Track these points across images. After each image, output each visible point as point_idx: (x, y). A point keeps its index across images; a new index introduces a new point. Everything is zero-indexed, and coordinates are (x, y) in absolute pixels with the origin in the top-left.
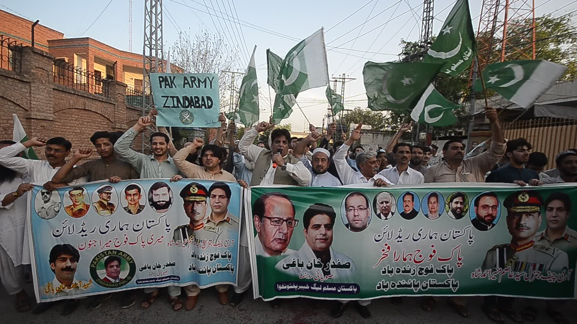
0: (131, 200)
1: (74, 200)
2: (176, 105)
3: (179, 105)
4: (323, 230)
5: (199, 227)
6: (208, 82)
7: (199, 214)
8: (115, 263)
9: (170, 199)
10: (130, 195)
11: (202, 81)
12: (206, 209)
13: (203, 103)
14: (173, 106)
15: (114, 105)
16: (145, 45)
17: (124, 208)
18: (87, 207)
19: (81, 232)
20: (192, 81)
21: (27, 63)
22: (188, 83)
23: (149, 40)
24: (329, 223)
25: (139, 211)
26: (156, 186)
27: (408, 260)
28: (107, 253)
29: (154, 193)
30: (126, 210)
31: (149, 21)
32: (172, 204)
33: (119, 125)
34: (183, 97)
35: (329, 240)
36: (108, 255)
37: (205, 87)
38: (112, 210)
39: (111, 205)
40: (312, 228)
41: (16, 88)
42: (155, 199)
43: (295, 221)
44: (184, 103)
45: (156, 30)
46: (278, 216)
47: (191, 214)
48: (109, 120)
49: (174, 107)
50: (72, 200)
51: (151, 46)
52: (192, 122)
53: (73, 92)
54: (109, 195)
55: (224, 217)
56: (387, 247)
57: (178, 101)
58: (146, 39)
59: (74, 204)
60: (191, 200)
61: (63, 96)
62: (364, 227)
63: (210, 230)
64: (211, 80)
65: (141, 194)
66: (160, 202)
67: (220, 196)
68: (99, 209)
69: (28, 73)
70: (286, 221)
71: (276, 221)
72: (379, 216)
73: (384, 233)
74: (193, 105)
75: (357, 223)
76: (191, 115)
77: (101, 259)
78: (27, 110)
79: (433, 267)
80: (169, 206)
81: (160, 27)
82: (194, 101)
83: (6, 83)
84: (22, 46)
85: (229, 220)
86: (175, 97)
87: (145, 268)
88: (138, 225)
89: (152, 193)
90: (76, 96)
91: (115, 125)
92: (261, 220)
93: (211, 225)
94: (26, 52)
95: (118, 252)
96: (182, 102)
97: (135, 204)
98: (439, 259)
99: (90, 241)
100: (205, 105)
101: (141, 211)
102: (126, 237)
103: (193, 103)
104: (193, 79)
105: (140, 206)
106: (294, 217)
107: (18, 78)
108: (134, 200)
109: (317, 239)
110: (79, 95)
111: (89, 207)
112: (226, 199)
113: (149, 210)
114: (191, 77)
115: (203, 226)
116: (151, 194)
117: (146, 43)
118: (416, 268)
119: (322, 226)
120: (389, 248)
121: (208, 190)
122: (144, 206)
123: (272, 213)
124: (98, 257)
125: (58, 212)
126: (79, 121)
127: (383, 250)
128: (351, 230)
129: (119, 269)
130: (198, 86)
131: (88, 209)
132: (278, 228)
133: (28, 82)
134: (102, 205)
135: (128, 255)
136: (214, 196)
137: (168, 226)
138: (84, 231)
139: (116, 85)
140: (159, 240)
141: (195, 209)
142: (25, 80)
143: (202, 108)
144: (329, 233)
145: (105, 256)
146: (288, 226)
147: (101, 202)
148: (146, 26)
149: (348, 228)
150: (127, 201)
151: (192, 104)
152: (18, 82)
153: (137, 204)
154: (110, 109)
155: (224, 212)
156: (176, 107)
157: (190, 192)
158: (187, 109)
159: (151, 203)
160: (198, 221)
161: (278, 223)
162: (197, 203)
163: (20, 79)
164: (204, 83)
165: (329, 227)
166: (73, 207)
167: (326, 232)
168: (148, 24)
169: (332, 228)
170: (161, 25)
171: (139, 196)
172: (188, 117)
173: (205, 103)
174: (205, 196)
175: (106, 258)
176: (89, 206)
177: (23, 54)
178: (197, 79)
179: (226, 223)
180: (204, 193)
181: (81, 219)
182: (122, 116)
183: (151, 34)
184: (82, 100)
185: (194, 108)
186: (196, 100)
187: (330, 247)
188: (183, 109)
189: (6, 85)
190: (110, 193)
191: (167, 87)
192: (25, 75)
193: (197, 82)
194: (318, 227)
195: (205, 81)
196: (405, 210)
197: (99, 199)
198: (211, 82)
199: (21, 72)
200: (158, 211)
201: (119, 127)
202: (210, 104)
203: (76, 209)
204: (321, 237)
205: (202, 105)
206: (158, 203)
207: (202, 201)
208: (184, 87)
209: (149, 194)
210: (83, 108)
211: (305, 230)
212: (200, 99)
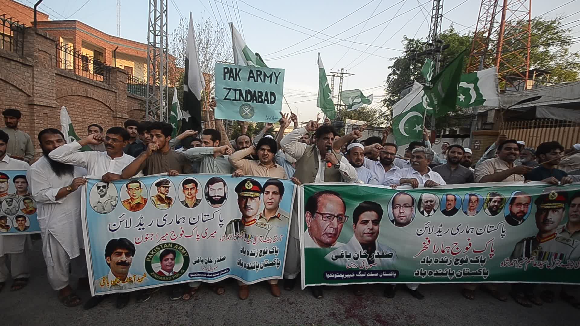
0: (188, 194)
1: (132, 194)
2: (237, 98)
3: (241, 98)
4: (370, 224)
5: (251, 223)
6: (274, 77)
7: (252, 209)
8: (171, 256)
9: (225, 194)
10: (188, 189)
11: (268, 76)
12: (259, 205)
13: (266, 98)
14: (234, 99)
15: (116, 93)
16: (149, 31)
17: (181, 202)
18: (144, 200)
19: (138, 226)
20: (258, 75)
21: (30, 45)
22: (253, 77)
23: (153, 25)
24: (376, 219)
25: (195, 205)
26: (212, 181)
27: (446, 252)
28: (163, 246)
29: (210, 188)
30: (183, 204)
31: (154, 5)
32: (226, 199)
33: (120, 114)
34: (246, 90)
35: (375, 235)
36: (163, 248)
37: (271, 82)
38: (169, 203)
39: (169, 199)
40: (361, 223)
41: (19, 72)
42: (211, 194)
43: (346, 217)
44: (247, 96)
45: (161, 15)
46: (329, 213)
47: (244, 209)
48: (110, 108)
50: (129, 194)
51: (155, 32)
52: (253, 116)
53: (75, 78)
54: (167, 189)
55: (275, 213)
56: (428, 240)
57: (241, 94)
58: (151, 25)
59: (131, 198)
60: (245, 195)
61: (66, 81)
62: (408, 223)
63: (262, 226)
64: (277, 76)
65: (198, 188)
66: (215, 196)
67: (273, 193)
68: (157, 202)
69: (31, 56)
70: (337, 217)
71: (328, 217)
72: (422, 213)
73: (426, 228)
74: (256, 100)
75: (402, 219)
76: (252, 109)
77: (156, 252)
78: (29, 96)
79: (468, 258)
80: (224, 201)
81: (165, 12)
82: (257, 95)
83: (9, 66)
84: (24, 27)
85: (279, 216)
86: (238, 90)
87: (198, 261)
88: (194, 219)
89: (209, 187)
90: (78, 82)
91: (116, 114)
92: (312, 215)
93: (263, 221)
94: (29, 34)
95: (174, 244)
96: (244, 96)
97: (192, 198)
98: (474, 251)
99: (147, 235)
100: (267, 100)
101: (198, 205)
102: (182, 230)
103: (256, 98)
104: (259, 73)
105: (197, 200)
106: (345, 213)
107: (21, 61)
108: (191, 194)
109: (364, 233)
110: (82, 82)
111: (147, 201)
112: (279, 195)
113: (205, 204)
114: (257, 71)
115: (255, 222)
116: (207, 188)
117: (150, 29)
118: (453, 260)
119: (370, 222)
120: (429, 241)
121: (262, 186)
122: (200, 200)
123: (324, 209)
124: (154, 251)
125: (115, 206)
126: (80, 109)
127: (424, 243)
128: (396, 225)
129: (173, 262)
130: (263, 81)
131: (145, 203)
132: (329, 223)
133: (31, 66)
134: (160, 199)
135: (183, 248)
136: (268, 192)
137: (221, 221)
138: (142, 225)
139: (118, 72)
140: (212, 234)
141: (248, 204)
142: (28, 64)
143: (264, 103)
144: (376, 228)
145: (161, 249)
146: (338, 222)
147: (159, 196)
148: (151, 11)
149: (393, 223)
150: (184, 195)
151: (255, 98)
152: (20, 65)
153: (194, 198)
154: (112, 96)
155: (276, 208)
156: (237, 100)
157: (245, 187)
158: (248, 103)
159: (207, 197)
160: (250, 217)
161: (330, 219)
162: (251, 199)
163: (23, 62)
164: (269, 78)
165: (376, 222)
166: (130, 201)
167: (373, 227)
168: (152, 8)
169: (379, 223)
170: (166, 10)
171: (196, 191)
172: (248, 111)
173: (268, 98)
174: (260, 193)
175: (161, 251)
176: (147, 199)
177: (25, 35)
178: (263, 73)
179: (276, 219)
180: (258, 190)
181: (139, 213)
182: (123, 105)
183: (155, 19)
184: (84, 87)
185: (256, 102)
186: (260, 94)
187: (376, 241)
188: (244, 103)
189: (8, 69)
190: (168, 187)
191: (231, 79)
192: (28, 58)
193: (262, 77)
194: (366, 222)
195: (271, 75)
196: (447, 208)
197: (157, 193)
198: (277, 78)
199: (23, 54)
200: (213, 205)
201: (120, 117)
202: (272, 100)
203: (133, 203)
204: (368, 231)
205: (265, 100)
206: (214, 198)
207: (256, 197)
208: (248, 80)
209: (206, 188)
210: (85, 95)
211: (354, 225)
212: (264, 94)
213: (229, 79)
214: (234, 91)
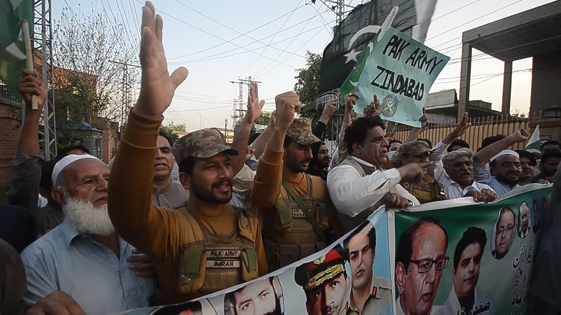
2: (386, 86)
3: (391, 85)
6: (432, 64)
7: (337, 307)
9: (278, 301)
11: (428, 61)
14: (382, 85)
20: (419, 57)
22: (414, 58)
34: (399, 76)
35: (475, 279)
37: (426, 70)
40: (462, 265)
43: (446, 259)
44: (397, 84)
49: (383, 87)
52: (394, 114)
55: (369, 290)
57: (392, 80)
60: (318, 282)
62: (506, 252)
64: (437, 63)
67: (364, 250)
70: (435, 262)
71: (424, 265)
72: (520, 234)
74: (405, 91)
75: (502, 248)
76: (396, 104)
82: (408, 85)
85: (376, 292)
86: (391, 73)
92: (406, 270)
96: (394, 83)
100: (416, 94)
103: (406, 89)
104: (422, 55)
109: (465, 281)
112: (370, 250)
119: (471, 260)
123: (421, 253)
128: (496, 258)
130: (420, 66)
132: (425, 276)
143: (412, 97)
144: (476, 268)
146: (436, 270)
149: (494, 256)
151: (404, 89)
155: (369, 281)
156: (385, 88)
158: (395, 94)
161: (427, 268)
162: (331, 286)
164: (427, 65)
165: (478, 259)
172: (391, 105)
173: (417, 91)
178: (425, 56)
179: (372, 301)
185: (405, 95)
186: (411, 84)
187: (475, 288)
188: (391, 93)
193: (422, 60)
194: (467, 262)
195: (431, 61)
198: (435, 65)
202: (420, 96)
204: (469, 275)
205: (414, 93)
207: (339, 275)
208: (407, 62)
211: (454, 271)
212: (416, 84)
213: (389, 55)
214: (386, 74)
